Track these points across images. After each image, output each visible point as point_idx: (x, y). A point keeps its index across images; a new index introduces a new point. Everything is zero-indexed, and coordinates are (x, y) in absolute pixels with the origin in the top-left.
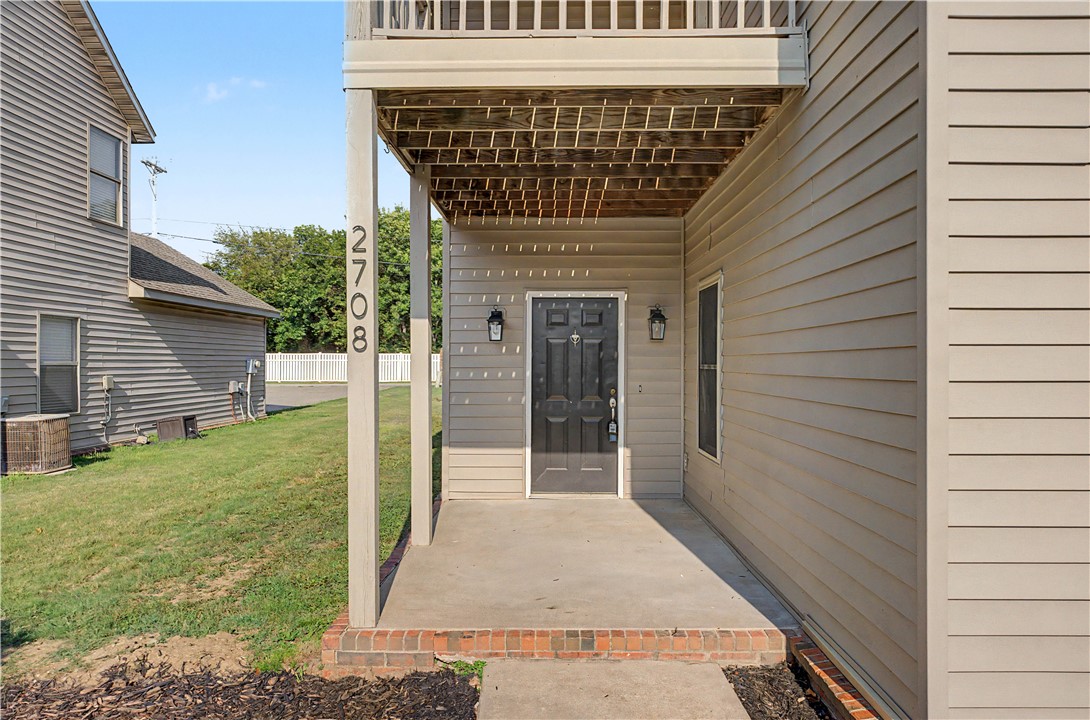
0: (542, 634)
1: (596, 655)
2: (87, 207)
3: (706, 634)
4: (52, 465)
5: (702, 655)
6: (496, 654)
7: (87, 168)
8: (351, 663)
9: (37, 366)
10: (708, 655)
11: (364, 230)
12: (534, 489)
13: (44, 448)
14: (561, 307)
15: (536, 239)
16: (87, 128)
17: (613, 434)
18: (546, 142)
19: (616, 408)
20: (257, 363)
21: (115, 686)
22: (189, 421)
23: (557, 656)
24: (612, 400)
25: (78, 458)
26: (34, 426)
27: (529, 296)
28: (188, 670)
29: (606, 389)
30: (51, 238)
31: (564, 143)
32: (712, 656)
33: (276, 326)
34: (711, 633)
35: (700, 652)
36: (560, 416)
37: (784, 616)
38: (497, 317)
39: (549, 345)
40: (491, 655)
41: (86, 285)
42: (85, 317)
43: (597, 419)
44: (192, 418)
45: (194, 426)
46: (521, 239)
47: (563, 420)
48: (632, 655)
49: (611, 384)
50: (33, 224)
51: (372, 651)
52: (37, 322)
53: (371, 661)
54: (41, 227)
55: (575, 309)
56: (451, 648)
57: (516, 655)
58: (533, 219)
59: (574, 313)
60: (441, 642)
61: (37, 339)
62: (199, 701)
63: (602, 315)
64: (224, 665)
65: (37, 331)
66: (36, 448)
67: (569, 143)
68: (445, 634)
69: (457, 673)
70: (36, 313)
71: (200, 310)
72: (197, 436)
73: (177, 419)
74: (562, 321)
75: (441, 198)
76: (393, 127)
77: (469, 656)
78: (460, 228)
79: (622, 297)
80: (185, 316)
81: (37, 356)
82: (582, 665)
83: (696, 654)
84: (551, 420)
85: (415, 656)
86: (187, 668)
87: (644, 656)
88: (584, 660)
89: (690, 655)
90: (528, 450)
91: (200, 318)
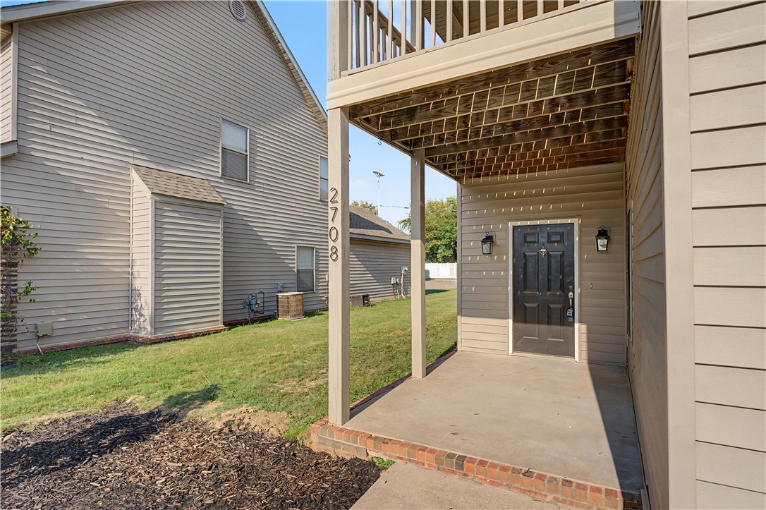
0: (432, 451)
1: (465, 475)
2: (319, 195)
3: (552, 480)
4: (295, 316)
5: (546, 496)
6: (401, 458)
7: (319, 177)
8: (325, 444)
9: (295, 270)
10: (550, 497)
11: (335, 189)
12: (515, 349)
13: (293, 308)
14: (533, 231)
15: (515, 188)
16: (319, 158)
17: (570, 316)
18: (478, 123)
19: (573, 299)
20: (406, 269)
21: (224, 431)
22: (366, 297)
23: (439, 469)
24: (571, 293)
25: (309, 314)
26: (288, 297)
27: (511, 225)
28: (256, 430)
29: (566, 286)
30: (302, 210)
31: (490, 120)
32: (554, 498)
33: (438, 249)
34: (555, 479)
35: (544, 493)
36: (534, 302)
37: (634, 480)
38: (489, 239)
39: (525, 256)
40: (398, 458)
41: (318, 232)
42: (318, 247)
43: (560, 306)
44: (368, 296)
45: (368, 300)
46: (504, 189)
47: (535, 305)
48: (490, 481)
49: (569, 283)
50: (294, 205)
51: (335, 439)
52: (296, 250)
53: (336, 445)
54: (297, 206)
55: (542, 232)
56: (376, 448)
57: (413, 462)
58: (513, 176)
59: (543, 235)
60: (370, 442)
61: (295, 257)
62: (248, 448)
63: (564, 234)
64: (271, 430)
65: (295, 254)
66: (289, 308)
67: (492, 120)
68: (376, 438)
69: (377, 464)
70: (295, 246)
71: (375, 242)
72: (368, 305)
73: (359, 296)
74: (534, 240)
75: (446, 169)
76: (378, 129)
77: (386, 455)
78: (468, 186)
79: (576, 222)
80: (366, 245)
81: (295, 265)
82: (454, 480)
83: (540, 494)
84: (527, 305)
85: (356, 448)
86: (257, 428)
87: (499, 485)
88: (457, 476)
89: (536, 493)
90: (511, 321)
91: (375, 246)
